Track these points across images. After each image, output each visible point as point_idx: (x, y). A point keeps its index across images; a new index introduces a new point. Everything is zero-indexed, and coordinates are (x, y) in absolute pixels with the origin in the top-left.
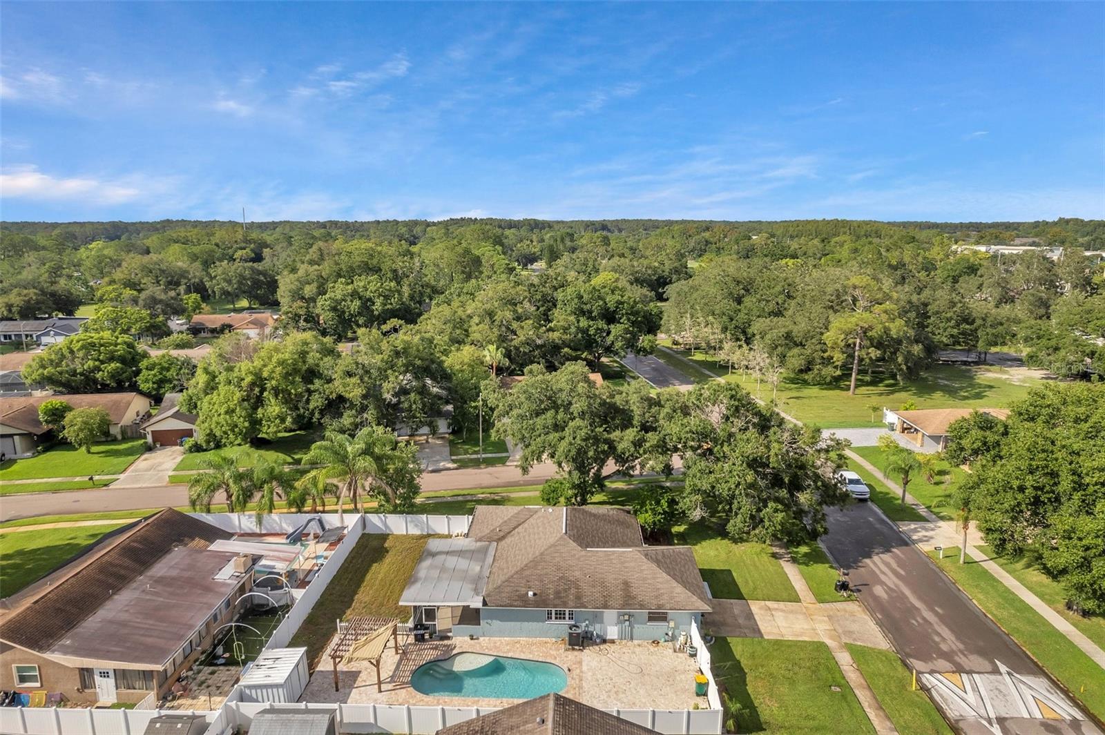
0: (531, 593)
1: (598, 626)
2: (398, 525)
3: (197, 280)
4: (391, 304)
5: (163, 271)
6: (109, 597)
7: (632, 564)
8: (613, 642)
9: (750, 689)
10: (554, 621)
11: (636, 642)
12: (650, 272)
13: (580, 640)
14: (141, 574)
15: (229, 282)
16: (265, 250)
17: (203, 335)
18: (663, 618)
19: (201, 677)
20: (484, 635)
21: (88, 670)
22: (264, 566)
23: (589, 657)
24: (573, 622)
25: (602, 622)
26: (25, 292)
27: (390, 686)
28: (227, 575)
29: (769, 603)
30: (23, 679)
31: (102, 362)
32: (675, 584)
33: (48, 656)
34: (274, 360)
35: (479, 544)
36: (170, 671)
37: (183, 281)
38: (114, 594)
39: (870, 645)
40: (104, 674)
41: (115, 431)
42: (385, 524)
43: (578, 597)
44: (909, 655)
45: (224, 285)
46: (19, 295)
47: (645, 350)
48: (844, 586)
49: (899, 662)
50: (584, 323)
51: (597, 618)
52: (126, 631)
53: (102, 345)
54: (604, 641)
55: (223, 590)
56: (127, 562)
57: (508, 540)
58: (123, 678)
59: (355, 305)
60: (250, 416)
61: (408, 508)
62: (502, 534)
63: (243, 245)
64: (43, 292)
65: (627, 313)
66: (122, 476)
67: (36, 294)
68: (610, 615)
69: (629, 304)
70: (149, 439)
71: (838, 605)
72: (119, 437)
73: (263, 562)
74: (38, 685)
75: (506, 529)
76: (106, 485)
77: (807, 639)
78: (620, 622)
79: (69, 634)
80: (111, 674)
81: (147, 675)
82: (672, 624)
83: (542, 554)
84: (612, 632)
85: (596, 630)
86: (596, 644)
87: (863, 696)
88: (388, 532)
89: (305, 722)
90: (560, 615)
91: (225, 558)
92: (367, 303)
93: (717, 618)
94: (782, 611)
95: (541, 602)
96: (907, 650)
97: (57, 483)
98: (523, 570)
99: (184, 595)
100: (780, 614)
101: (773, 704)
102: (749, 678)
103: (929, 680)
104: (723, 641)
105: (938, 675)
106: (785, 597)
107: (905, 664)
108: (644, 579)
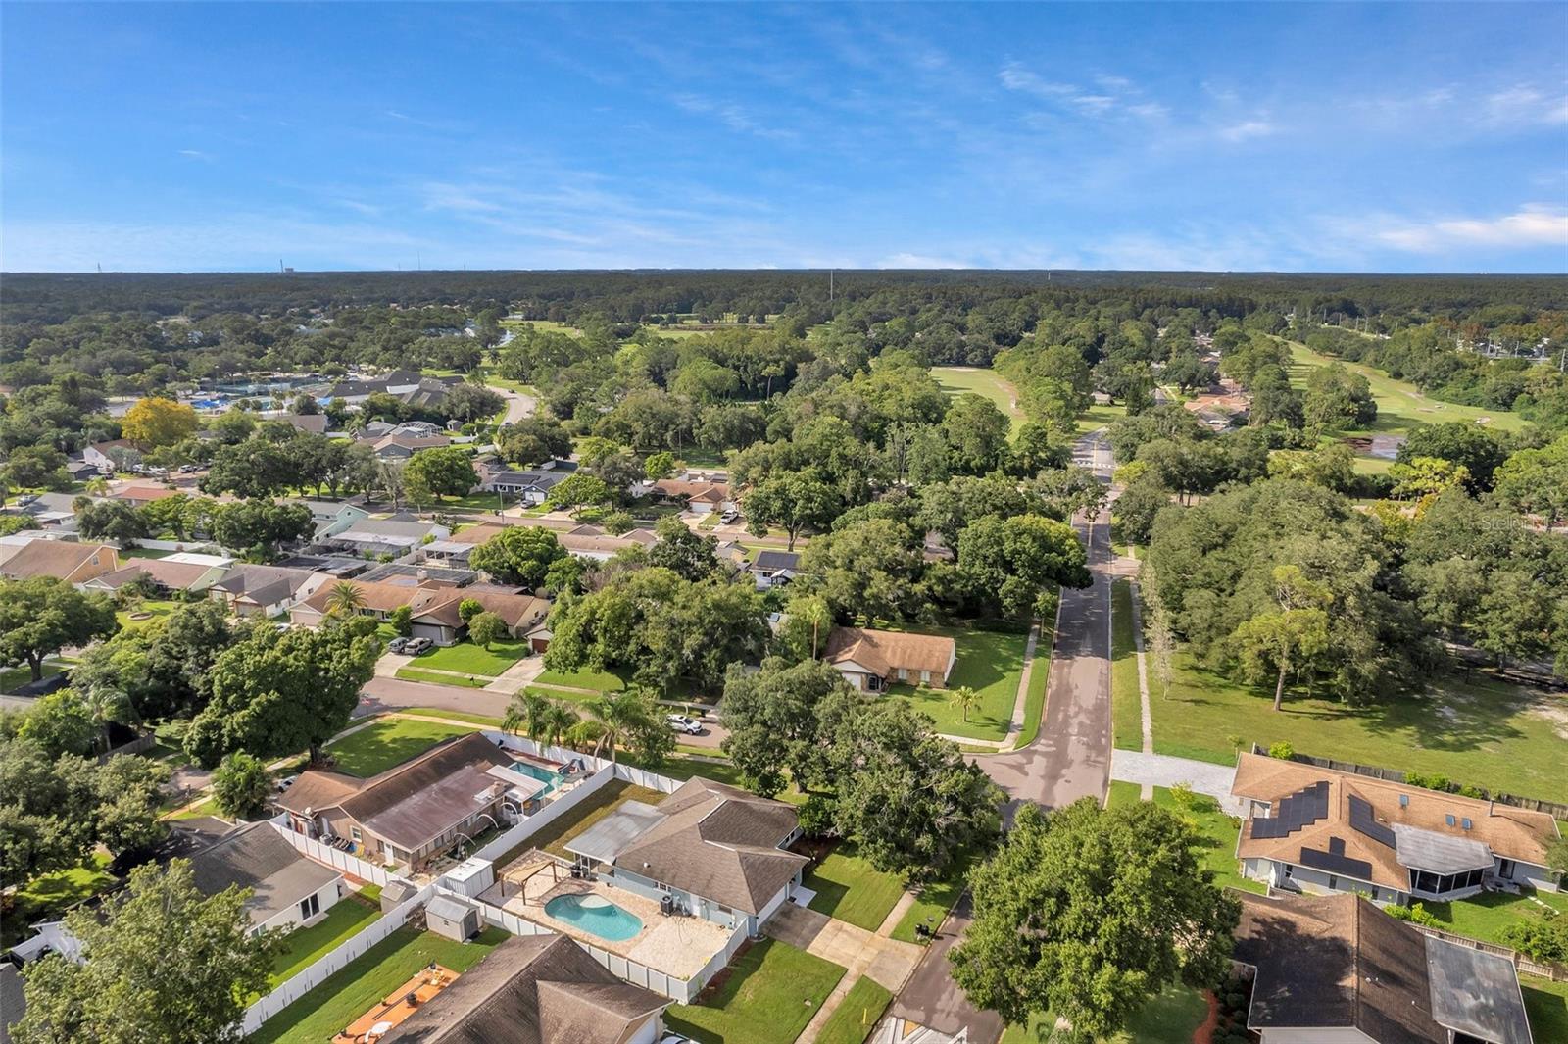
0: (645, 865)
1: (686, 902)
3: (684, 427)
5: (653, 415)
6: (410, 796)
7: (728, 863)
8: (695, 917)
9: (746, 981)
10: (658, 890)
11: (706, 920)
13: (670, 909)
14: (436, 782)
15: (716, 429)
16: (799, 365)
18: (729, 911)
19: (441, 863)
20: (616, 886)
22: (512, 794)
23: (669, 923)
24: (670, 894)
25: (689, 900)
26: (527, 437)
27: (533, 903)
28: (484, 796)
29: (847, 926)
30: (355, 836)
31: (524, 559)
32: (745, 885)
33: (363, 826)
34: (605, 605)
35: (658, 813)
36: (423, 854)
37: (672, 427)
38: (413, 794)
39: (882, 984)
40: (389, 846)
41: (512, 631)
42: (632, 775)
43: (674, 877)
44: (903, 1001)
48: (923, 931)
49: (885, 1002)
51: (685, 897)
52: (406, 821)
53: (525, 542)
54: (690, 915)
55: (476, 807)
56: (431, 772)
57: (677, 815)
58: (397, 853)
60: (581, 650)
62: (679, 809)
63: (778, 356)
64: (542, 438)
66: (496, 680)
68: (694, 898)
70: (530, 645)
71: (903, 945)
72: (515, 637)
73: (514, 791)
74: (360, 842)
75: (683, 806)
76: (483, 686)
77: (837, 962)
78: (701, 905)
79: (377, 816)
80: (394, 849)
82: (733, 917)
83: (672, 836)
84: (696, 910)
85: (685, 904)
86: (682, 915)
87: (823, 1014)
88: (630, 781)
89: (458, 908)
90: (663, 887)
91: (490, 780)
92: (788, 504)
93: (789, 923)
94: (849, 934)
95: (649, 873)
96: (908, 997)
97: (454, 677)
98: (653, 845)
99: (450, 805)
100: (845, 936)
101: (749, 996)
102: (756, 974)
103: (890, 1022)
104: (771, 942)
105: (902, 1022)
106: (865, 925)
107: (890, 1005)
108: (728, 876)
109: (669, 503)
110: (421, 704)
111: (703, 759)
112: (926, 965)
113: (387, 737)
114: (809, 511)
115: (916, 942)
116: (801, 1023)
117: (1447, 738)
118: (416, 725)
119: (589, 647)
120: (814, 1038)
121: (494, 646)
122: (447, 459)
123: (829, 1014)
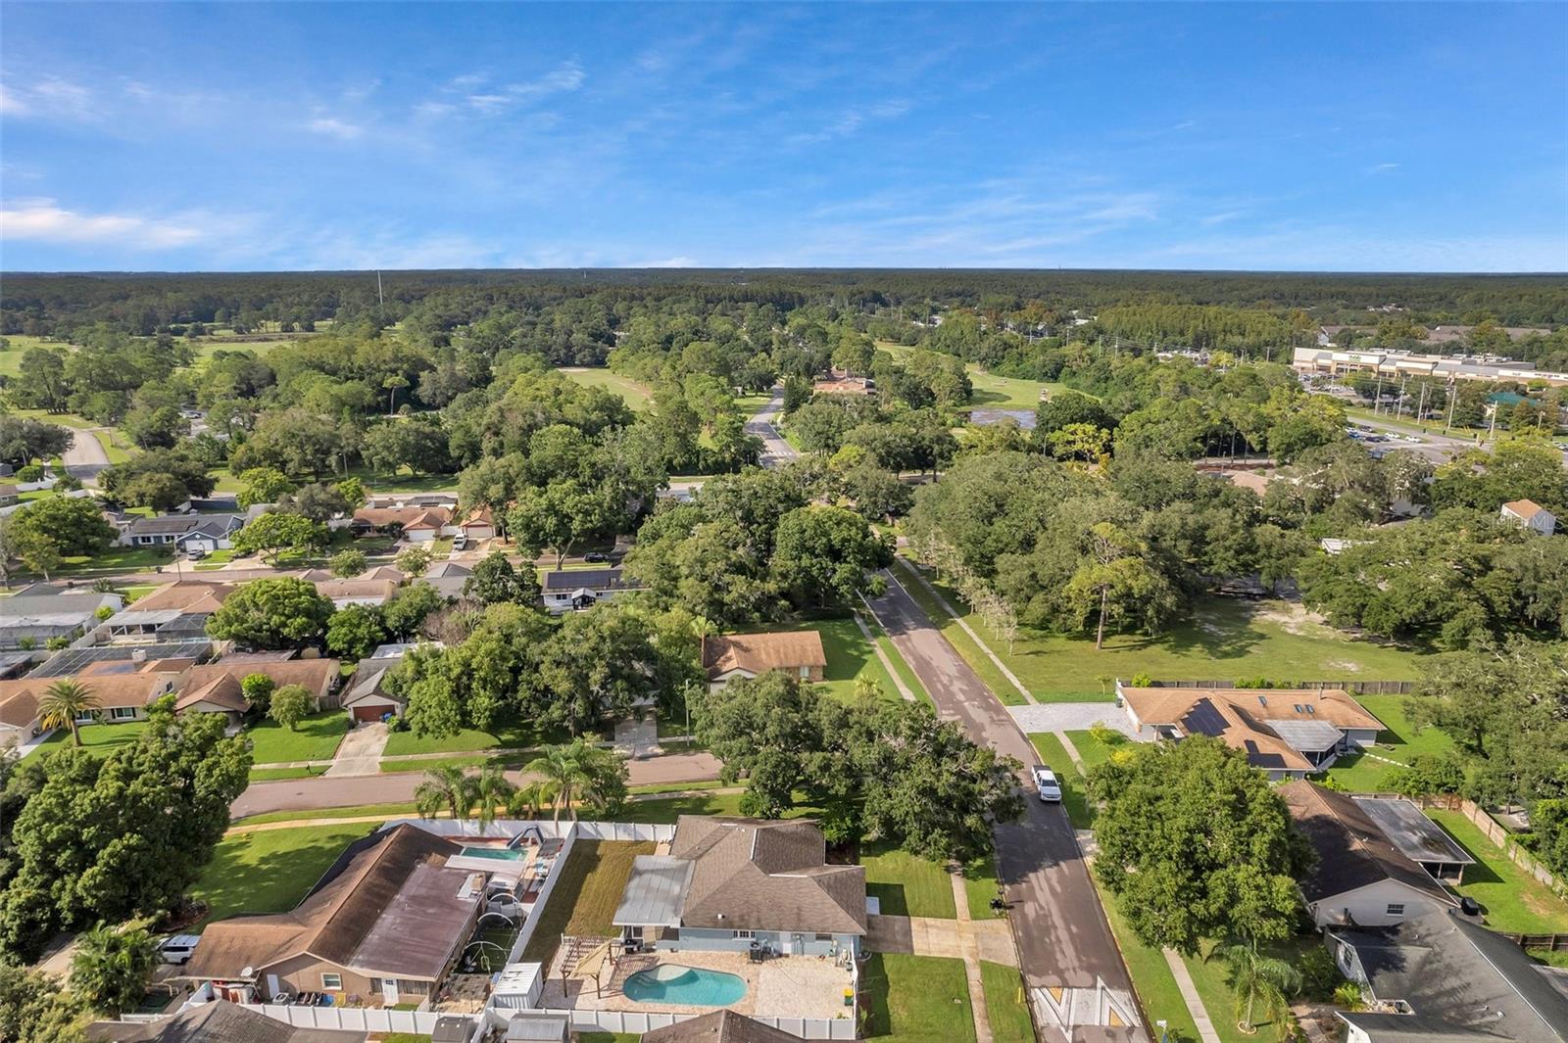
0: (720, 916)
1: (775, 943)
2: (608, 831)
3: (351, 449)
4: (591, 522)
5: (309, 438)
6: (378, 916)
7: (806, 890)
8: (787, 956)
9: (889, 1000)
10: (739, 939)
11: (806, 956)
12: (905, 441)
13: (760, 955)
14: (397, 893)
15: (388, 448)
16: (421, 374)
17: (368, 534)
18: (829, 938)
19: (458, 983)
20: (682, 948)
21: (379, 980)
22: (496, 883)
23: (766, 969)
24: (754, 940)
25: (778, 940)
26: (158, 476)
27: (607, 994)
28: (468, 893)
29: (928, 920)
30: (328, 984)
31: (288, 617)
32: (839, 909)
33: (348, 968)
34: (482, 651)
35: (680, 862)
36: (436, 981)
37: (335, 450)
38: (381, 912)
39: (1000, 962)
40: (389, 982)
41: (314, 702)
42: (596, 830)
43: (759, 920)
44: (1030, 972)
45: (385, 453)
46: (150, 481)
47: (873, 593)
48: (997, 905)
49: (1018, 978)
50: (805, 561)
51: (774, 937)
52: (399, 947)
53: (285, 597)
54: (780, 955)
55: (466, 908)
56: (385, 881)
57: (705, 859)
58: (403, 986)
59: (551, 523)
60: (460, 707)
61: (619, 814)
62: (700, 852)
63: (393, 366)
64: (174, 474)
65: (854, 552)
66: (333, 762)
67: (169, 479)
68: (785, 935)
69: (856, 541)
70: (351, 715)
71: (988, 922)
72: (318, 710)
73: (495, 879)
74: (340, 988)
75: (704, 847)
76: (321, 774)
77: (949, 956)
78: (792, 940)
79: (360, 949)
80: (395, 982)
81: (421, 985)
82: (835, 943)
83: (731, 879)
84: (787, 948)
85: (773, 946)
86: (772, 957)
87: (978, 1008)
88: (599, 837)
89: (548, 1025)
90: (744, 935)
91: (461, 876)
92: (564, 520)
93: (879, 934)
94: (937, 928)
95: (728, 923)
96: (1030, 967)
97: (274, 770)
98: (714, 893)
99: (435, 914)
100: (935, 930)
101: (904, 1014)
102: (891, 990)
103: (1036, 994)
104: (878, 958)
105: (1045, 990)
106: (944, 914)
107: (1023, 979)
108: (815, 904)
109: (376, 534)
110: (258, 811)
111: (652, 798)
112: (1020, 934)
113: (250, 857)
114: (589, 525)
115: (997, 917)
116: (968, 1022)
117: (1227, 648)
118: (275, 836)
119: (470, 702)
120: (988, 1030)
121: (303, 724)
122: (71, 511)
123: (982, 1005)
